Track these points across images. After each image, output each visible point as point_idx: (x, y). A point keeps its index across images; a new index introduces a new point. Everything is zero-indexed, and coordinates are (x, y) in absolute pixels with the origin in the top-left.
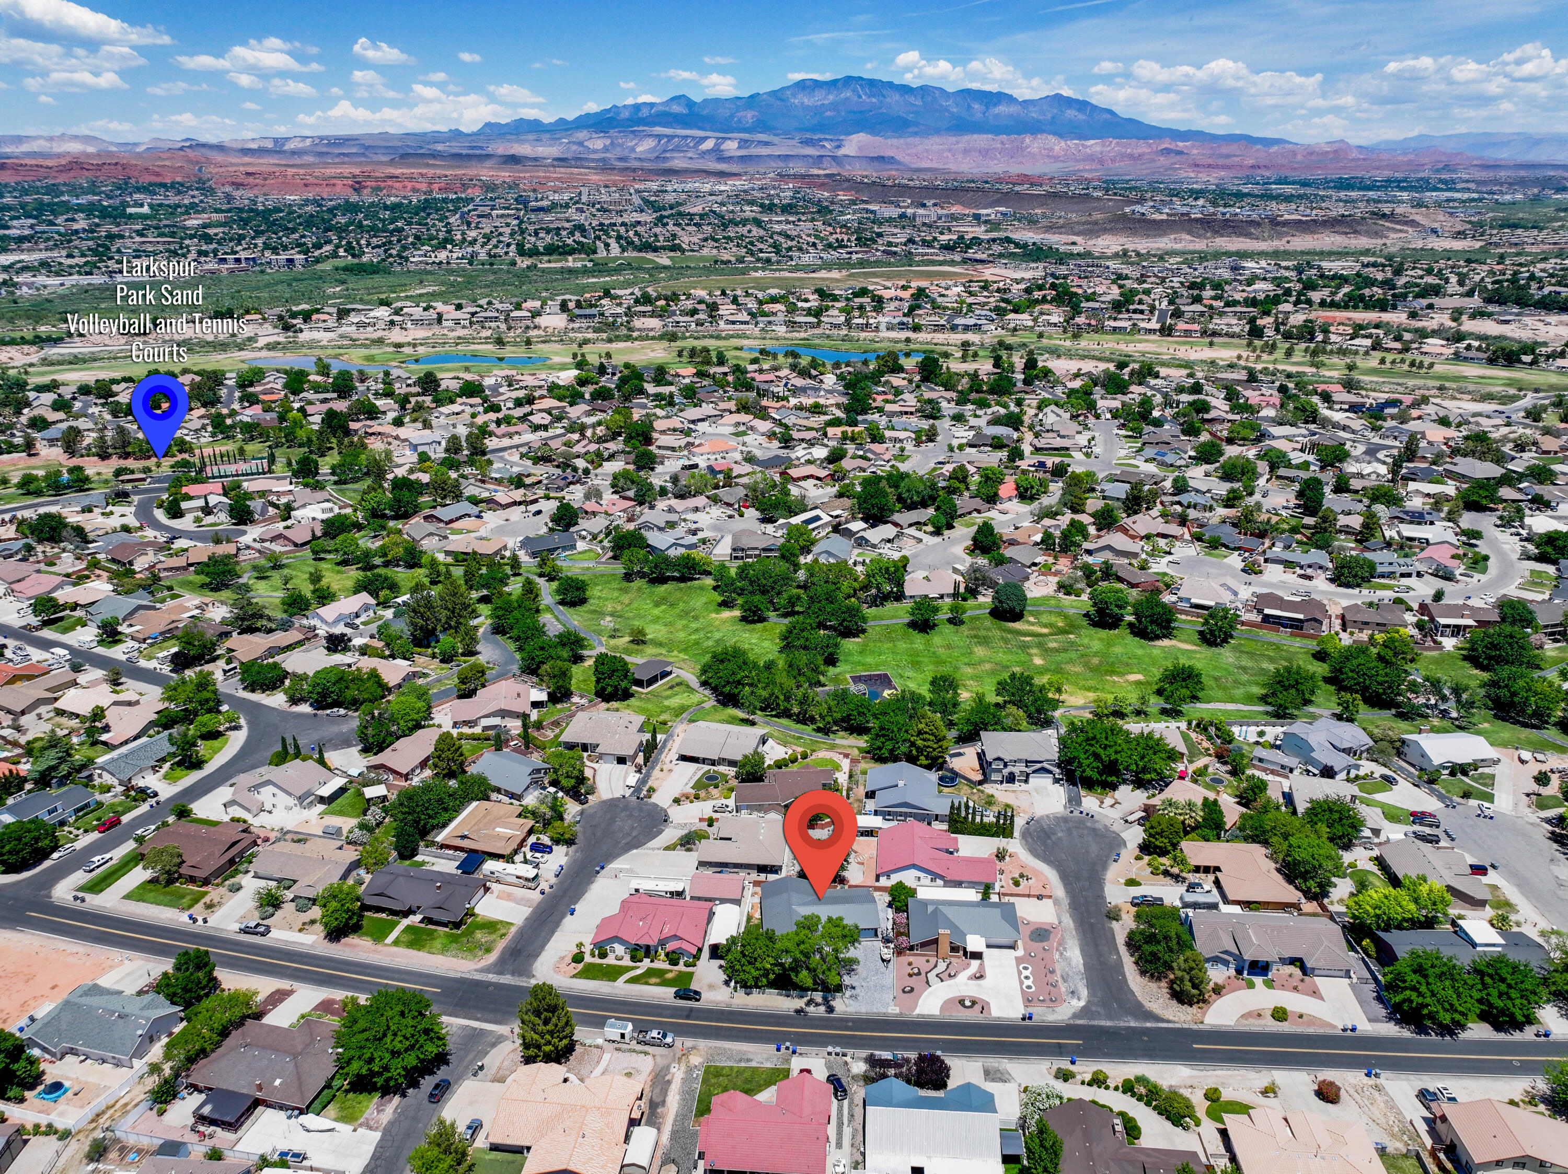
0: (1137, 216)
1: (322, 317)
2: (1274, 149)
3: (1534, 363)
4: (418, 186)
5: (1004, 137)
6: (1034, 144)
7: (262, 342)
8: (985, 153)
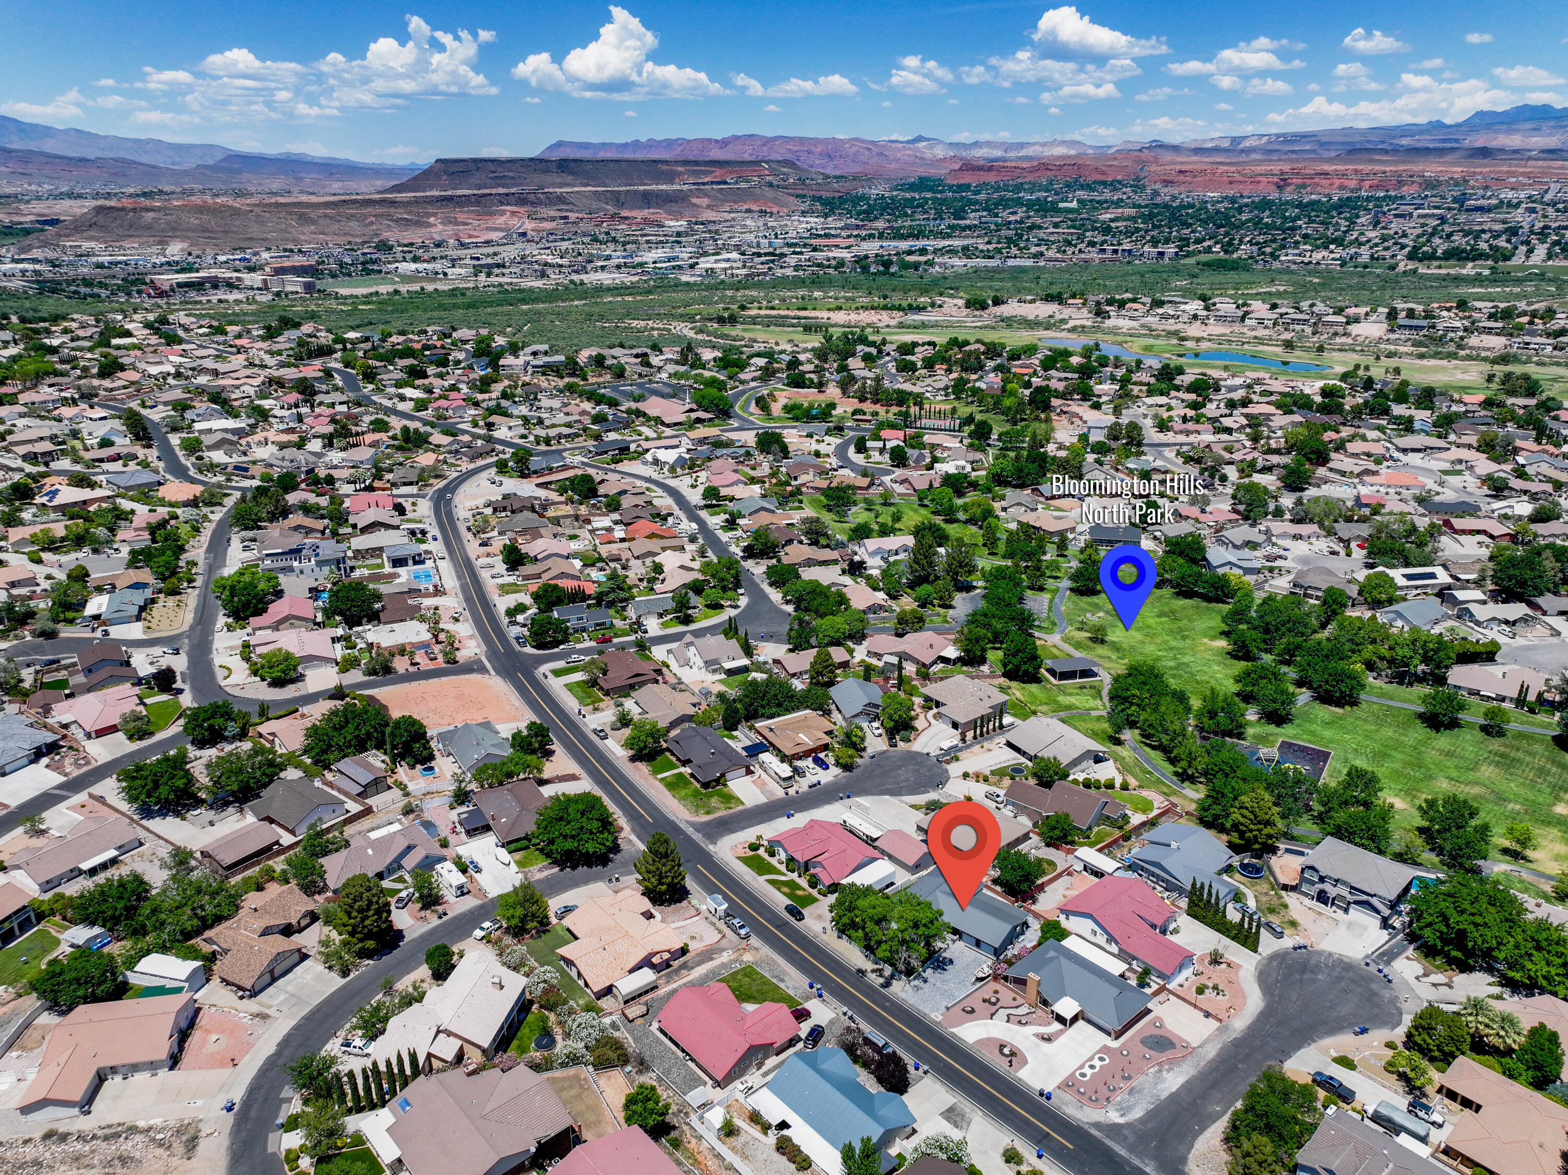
1: (1135, 306)
4: (1347, 183)
7: (1071, 324)
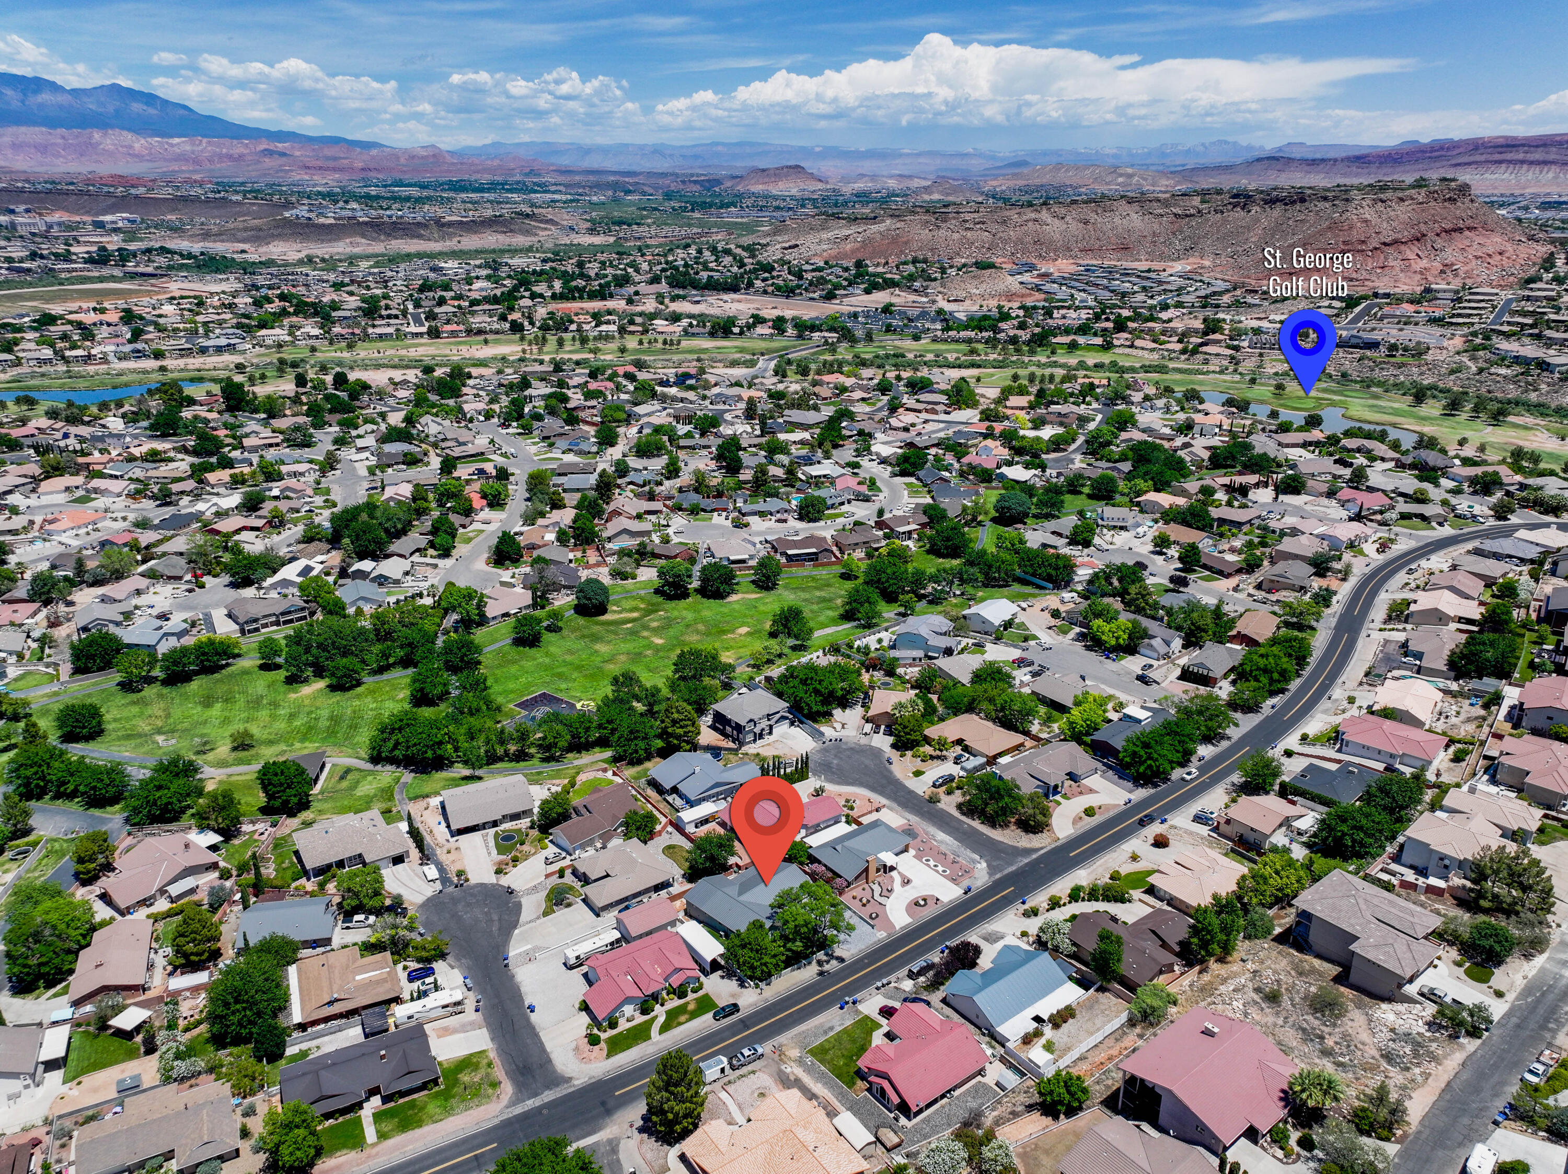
0: (303, 220)
2: (374, 152)
3: (741, 333)
5: (63, 131)
6: (109, 140)
8: (43, 149)
